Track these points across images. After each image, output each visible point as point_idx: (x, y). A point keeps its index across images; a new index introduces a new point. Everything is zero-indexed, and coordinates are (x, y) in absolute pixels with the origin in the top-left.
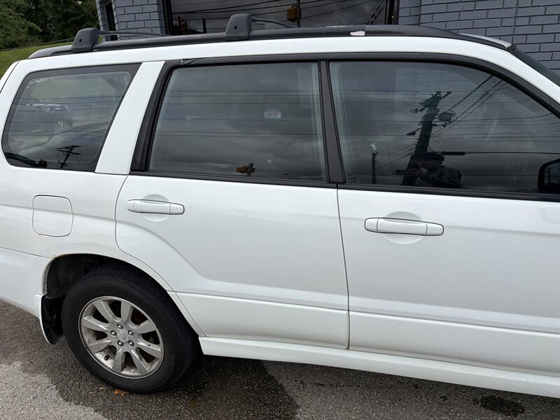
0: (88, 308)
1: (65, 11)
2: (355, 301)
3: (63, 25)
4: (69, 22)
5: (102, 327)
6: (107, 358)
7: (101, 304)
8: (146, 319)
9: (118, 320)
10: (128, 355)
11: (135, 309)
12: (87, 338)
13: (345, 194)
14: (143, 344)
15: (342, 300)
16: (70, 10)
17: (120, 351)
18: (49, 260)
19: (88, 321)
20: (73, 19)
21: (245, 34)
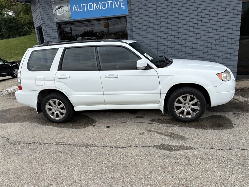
0: (48, 103)
1: (10, 25)
2: (105, 93)
3: (9, 31)
4: (12, 29)
5: (51, 107)
6: (52, 116)
7: (51, 102)
8: (62, 104)
9: (55, 105)
10: (57, 114)
11: (59, 102)
12: (47, 111)
13: (101, 71)
14: (61, 110)
15: (102, 93)
16: (12, 25)
17: (55, 113)
18: (39, 92)
19: (48, 106)
20: (13, 28)
21: (81, 41)
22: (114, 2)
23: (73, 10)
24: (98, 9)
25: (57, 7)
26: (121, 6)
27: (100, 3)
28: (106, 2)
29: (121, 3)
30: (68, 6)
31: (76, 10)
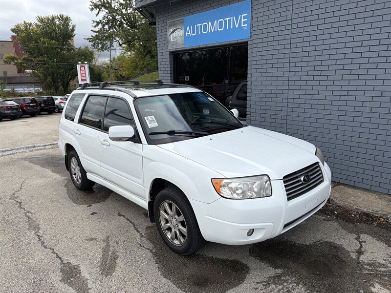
0: (72, 160)
5: (74, 167)
6: (75, 177)
12: (72, 170)
14: (79, 173)
19: (72, 165)
22: (233, 18)
23: (187, 34)
24: (213, 31)
25: (171, 30)
26: (242, 26)
27: (216, 21)
28: (223, 20)
29: (243, 20)
30: (181, 29)
31: (190, 33)
